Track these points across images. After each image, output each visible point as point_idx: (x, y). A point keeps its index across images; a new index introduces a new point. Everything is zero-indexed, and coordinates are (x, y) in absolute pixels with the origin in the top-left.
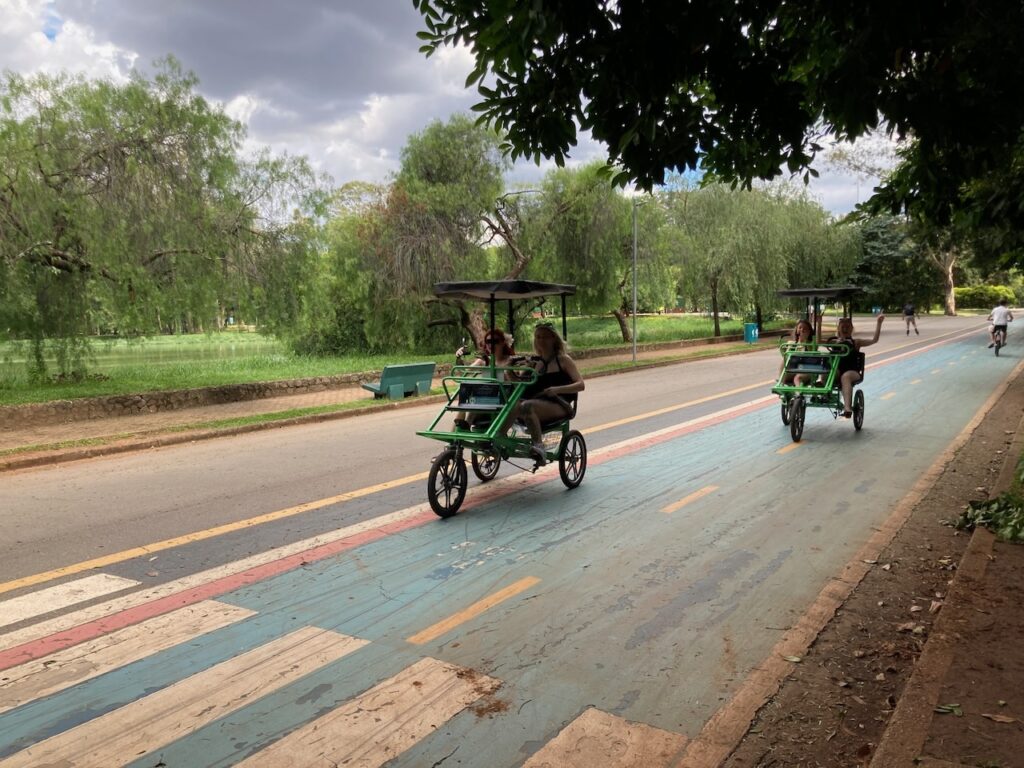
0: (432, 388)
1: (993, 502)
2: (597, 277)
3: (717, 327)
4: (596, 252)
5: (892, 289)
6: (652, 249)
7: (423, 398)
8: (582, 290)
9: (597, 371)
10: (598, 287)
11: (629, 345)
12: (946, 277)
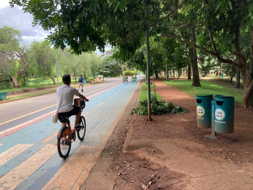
0: (7, 98)
1: (136, 109)
2: (48, 69)
3: (76, 80)
4: (47, 63)
5: (112, 71)
6: (60, 62)
7: (4, 101)
8: (44, 72)
9: (50, 92)
10: (48, 71)
11: (56, 85)
12: (122, 69)
